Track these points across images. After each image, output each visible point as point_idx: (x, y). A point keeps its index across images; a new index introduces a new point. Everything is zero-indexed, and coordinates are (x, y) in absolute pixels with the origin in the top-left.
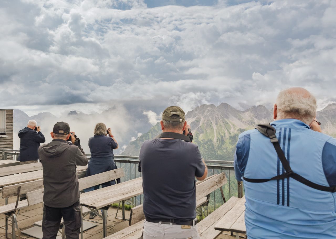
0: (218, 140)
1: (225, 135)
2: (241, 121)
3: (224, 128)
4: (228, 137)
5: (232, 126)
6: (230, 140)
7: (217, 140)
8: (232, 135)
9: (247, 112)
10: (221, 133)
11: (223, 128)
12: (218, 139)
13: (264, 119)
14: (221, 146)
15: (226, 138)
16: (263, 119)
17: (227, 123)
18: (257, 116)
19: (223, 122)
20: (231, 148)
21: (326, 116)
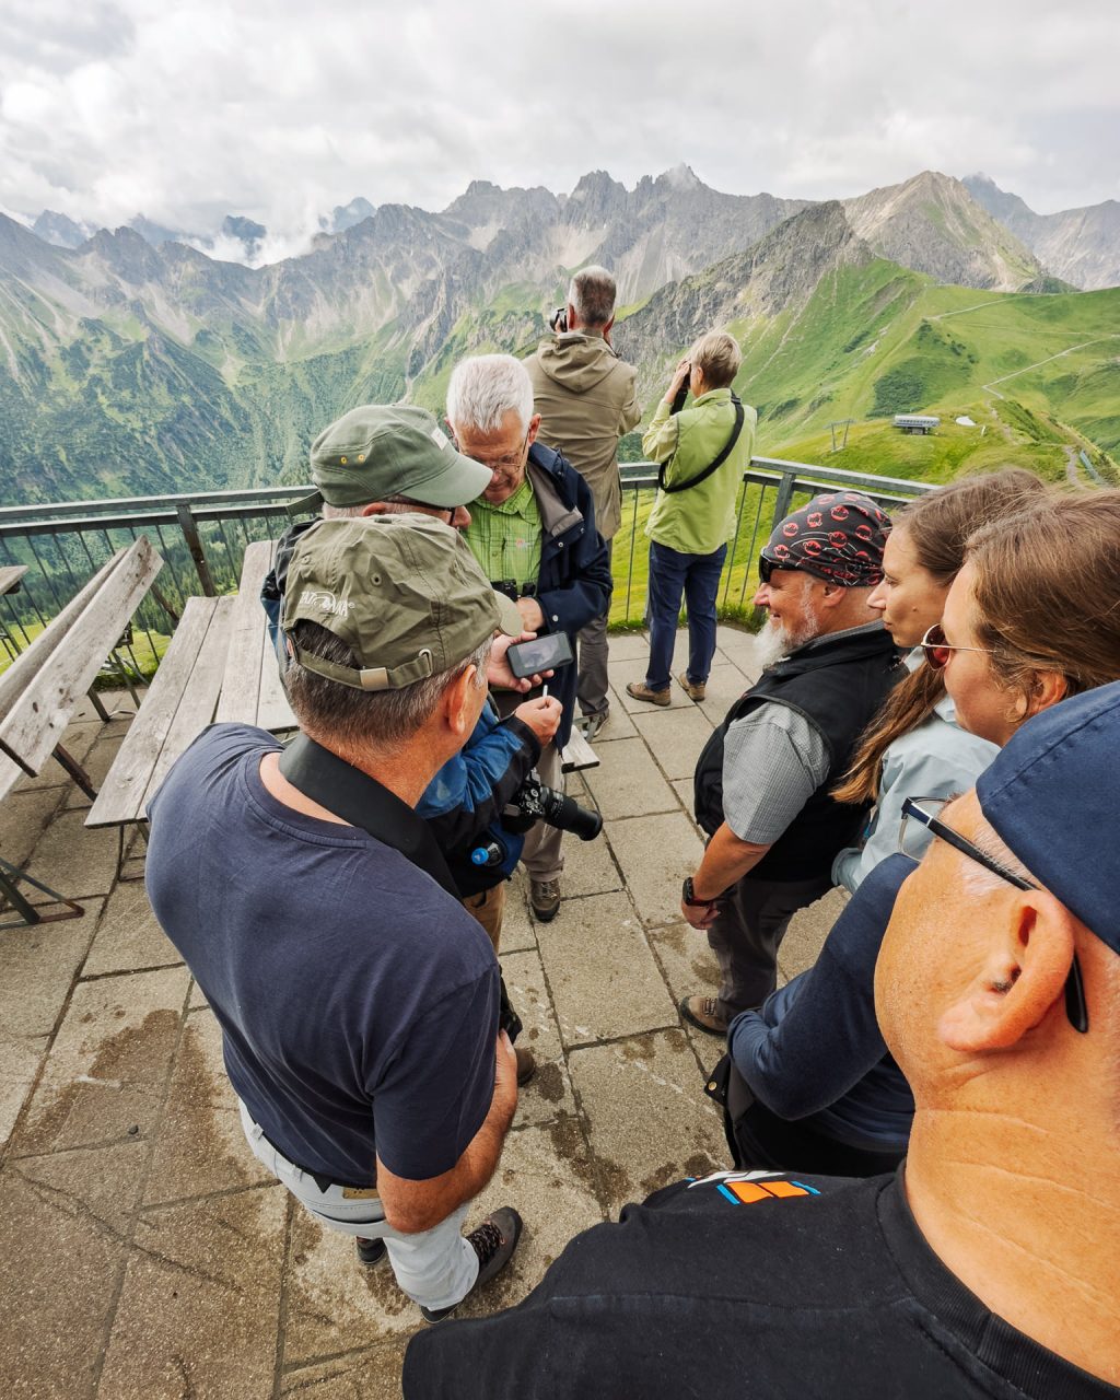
0: (26, 366)
1: (42, 346)
2: (80, 290)
3: (29, 317)
4: (57, 353)
5: (53, 309)
6: (67, 363)
7: (22, 364)
8: (67, 343)
9: (85, 253)
10: (24, 337)
11: (25, 318)
12: (22, 360)
13: (150, 281)
14: (43, 384)
15: (49, 354)
16: (148, 284)
17: (33, 298)
18: (124, 272)
19: (17, 295)
20: (80, 390)
21: (310, 276)
